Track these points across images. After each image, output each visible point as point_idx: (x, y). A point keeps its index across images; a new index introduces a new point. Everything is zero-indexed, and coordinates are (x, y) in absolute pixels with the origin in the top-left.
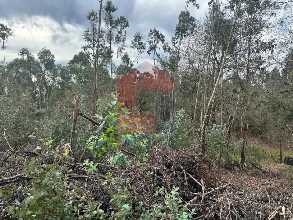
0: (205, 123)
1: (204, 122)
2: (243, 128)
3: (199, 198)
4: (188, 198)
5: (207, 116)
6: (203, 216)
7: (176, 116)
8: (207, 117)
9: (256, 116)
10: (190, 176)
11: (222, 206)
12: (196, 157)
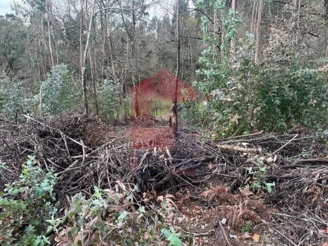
0: (84, 78)
1: (82, 77)
2: (135, 82)
3: (80, 160)
4: (68, 163)
5: (85, 68)
6: (83, 178)
7: (54, 73)
8: (85, 70)
9: (151, 70)
10: (72, 139)
11: (99, 162)
12: (79, 119)
